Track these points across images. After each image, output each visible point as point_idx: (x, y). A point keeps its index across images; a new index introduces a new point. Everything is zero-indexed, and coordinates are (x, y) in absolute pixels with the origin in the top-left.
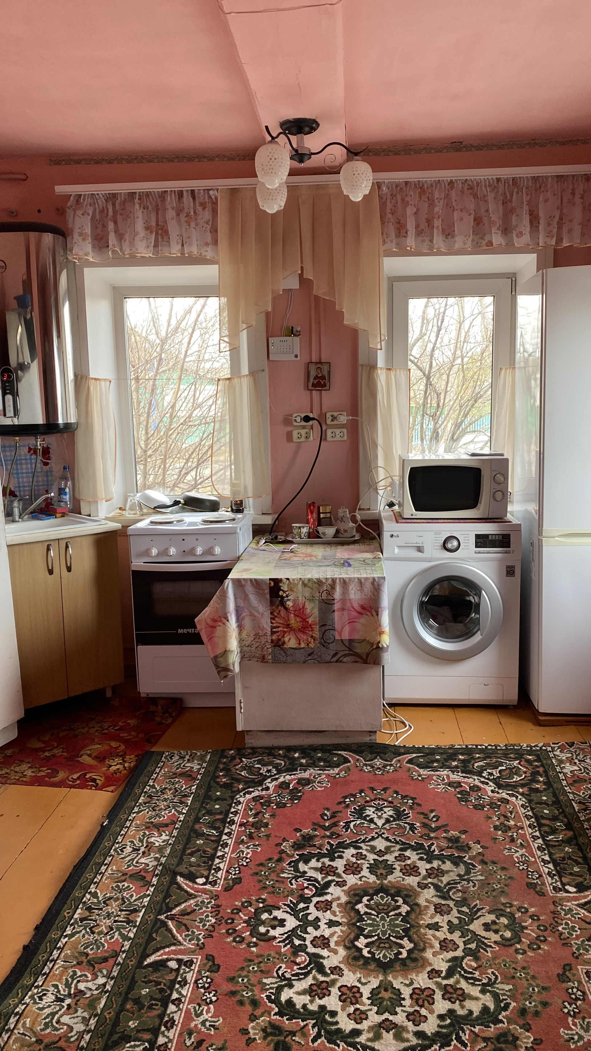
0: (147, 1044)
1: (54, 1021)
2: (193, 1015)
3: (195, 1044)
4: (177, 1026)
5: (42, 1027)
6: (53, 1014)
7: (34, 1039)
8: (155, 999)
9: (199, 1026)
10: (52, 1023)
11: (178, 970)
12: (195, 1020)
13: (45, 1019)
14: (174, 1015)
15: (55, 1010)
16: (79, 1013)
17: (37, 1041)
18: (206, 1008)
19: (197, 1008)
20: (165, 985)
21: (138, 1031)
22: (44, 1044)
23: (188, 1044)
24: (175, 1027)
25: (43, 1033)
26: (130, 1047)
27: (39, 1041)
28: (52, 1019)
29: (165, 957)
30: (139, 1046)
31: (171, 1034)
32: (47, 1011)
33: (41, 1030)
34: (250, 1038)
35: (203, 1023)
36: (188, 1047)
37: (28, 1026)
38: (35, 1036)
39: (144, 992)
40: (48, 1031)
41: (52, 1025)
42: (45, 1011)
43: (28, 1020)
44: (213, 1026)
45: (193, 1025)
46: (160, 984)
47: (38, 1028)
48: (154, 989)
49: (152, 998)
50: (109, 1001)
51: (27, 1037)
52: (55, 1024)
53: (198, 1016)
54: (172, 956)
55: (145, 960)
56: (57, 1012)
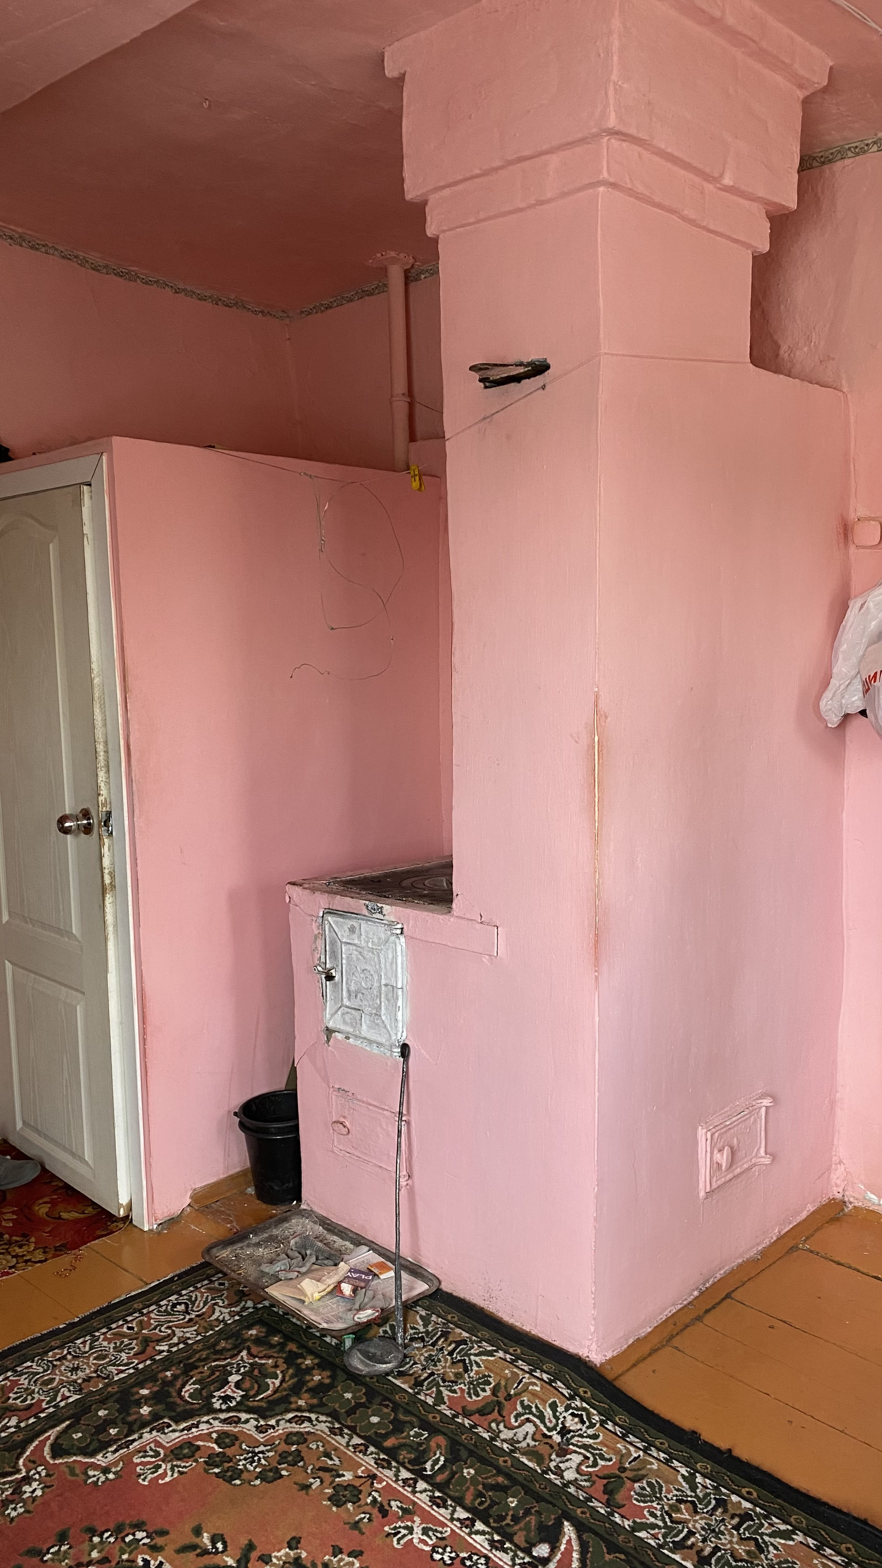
0: (429, 1473)
1: (531, 1416)
2: (430, 1526)
3: (387, 1507)
4: (431, 1507)
5: (526, 1403)
6: (541, 1417)
7: (512, 1392)
8: (490, 1506)
9: (409, 1524)
10: (529, 1414)
11: (528, 1552)
12: (421, 1524)
13: (537, 1407)
14: (449, 1511)
15: (547, 1421)
16: (529, 1440)
17: (509, 1395)
18: (430, 1542)
19: (439, 1535)
20: (508, 1525)
21: (453, 1474)
22: (503, 1401)
23: (393, 1503)
24: (430, 1504)
25: (518, 1402)
26: (438, 1460)
27: (509, 1397)
28: (534, 1415)
29: (563, 1547)
30: (433, 1466)
31: (424, 1497)
32: (548, 1412)
33: (522, 1402)
34: (341, 1552)
35: (411, 1530)
37: (531, 1387)
38: (515, 1394)
39: (513, 1502)
40: (519, 1409)
41: (526, 1413)
42: (548, 1410)
43: (538, 1389)
45: (417, 1519)
46: (512, 1520)
47: (525, 1399)
48: (511, 1513)
49: (493, 1503)
50: (524, 1468)
51: (516, 1385)
52: (526, 1416)
53: (425, 1531)
54: (559, 1556)
55: (573, 1525)
56: (543, 1422)
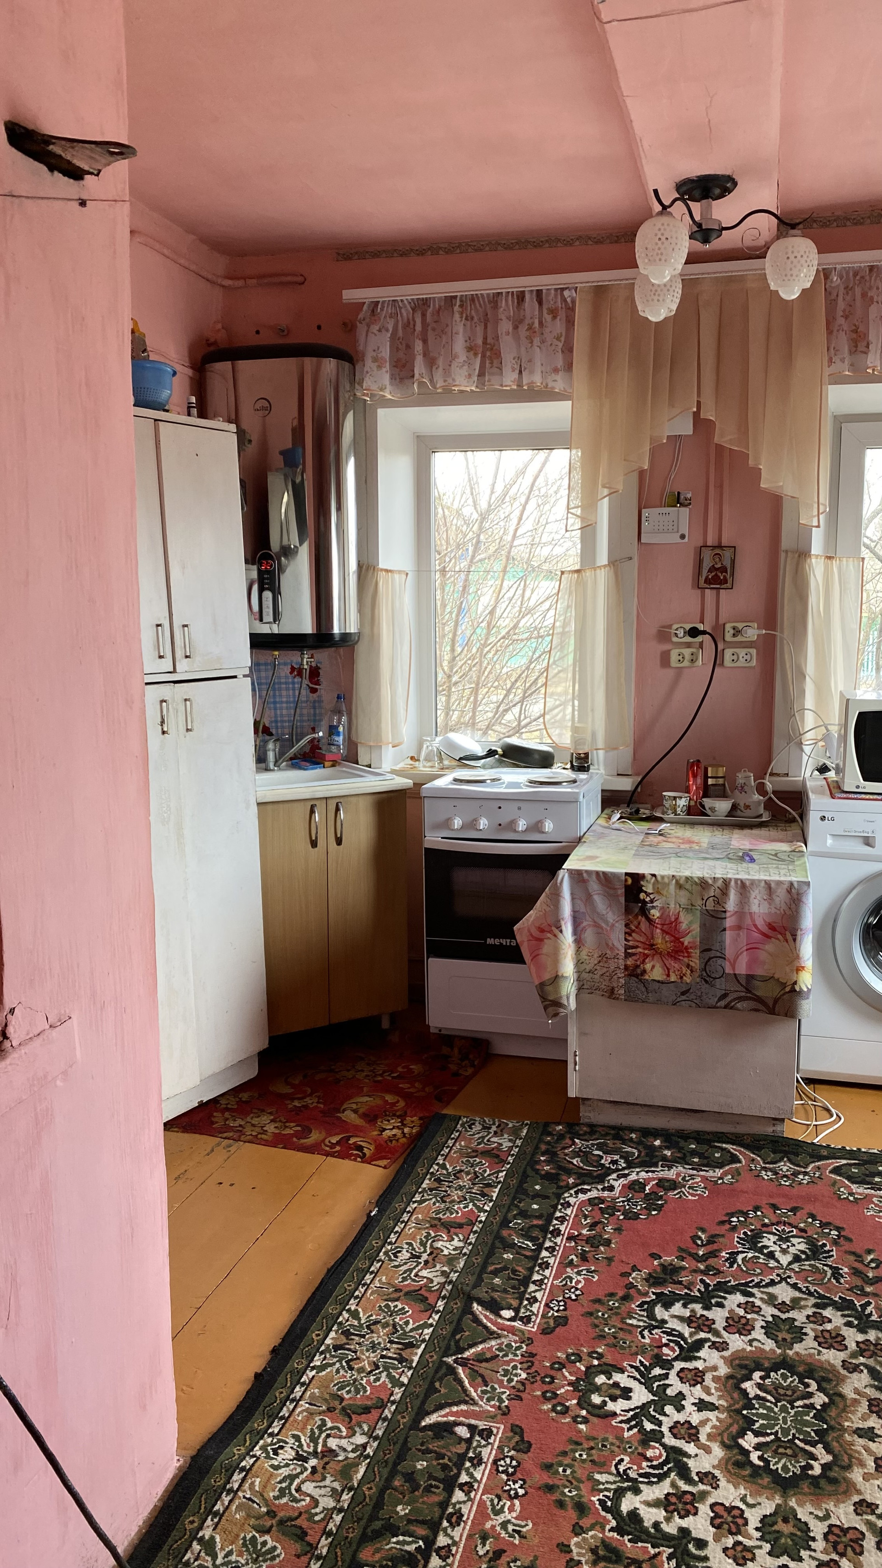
0: (421, 1543)
1: (293, 1487)
2: (489, 1511)
3: (491, 1555)
4: (465, 1523)
5: (277, 1493)
6: (292, 1478)
7: (264, 1509)
8: (435, 1479)
9: (498, 1528)
10: (290, 1489)
11: (469, 1441)
12: (492, 1519)
13: (280, 1482)
14: (462, 1506)
15: (294, 1472)
16: (327, 1482)
17: (268, 1513)
18: (508, 1503)
19: (496, 1501)
20: (450, 1460)
21: (409, 1522)
22: (278, 1518)
23: (481, 1553)
24: (462, 1524)
25: (277, 1502)
26: (397, 1543)
27: (271, 1514)
28: (291, 1484)
29: (452, 1419)
30: (409, 1543)
31: (456, 1533)
32: (285, 1472)
33: (276, 1498)
34: (572, 1560)
35: (504, 1525)
36: (480, 1557)
37: (257, 1488)
38: (267, 1505)
39: (421, 1465)
40: (284, 1500)
41: (290, 1493)
42: (280, 1471)
43: (258, 1480)
44: (519, 1532)
45: (488, 1525)
46: (443, 1458)
47: (271, 1494)
48: (435, 1463)
49: (431, 1477)
50: (370, 1471)
51: (255, 1505)
52: (294, 1492)
53: (498, 1513)
54: (462, 1419)
55: (423, 1418)
56: (297, 1476)
